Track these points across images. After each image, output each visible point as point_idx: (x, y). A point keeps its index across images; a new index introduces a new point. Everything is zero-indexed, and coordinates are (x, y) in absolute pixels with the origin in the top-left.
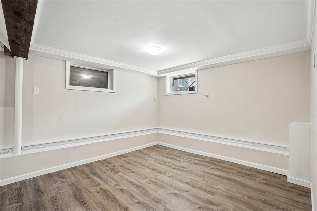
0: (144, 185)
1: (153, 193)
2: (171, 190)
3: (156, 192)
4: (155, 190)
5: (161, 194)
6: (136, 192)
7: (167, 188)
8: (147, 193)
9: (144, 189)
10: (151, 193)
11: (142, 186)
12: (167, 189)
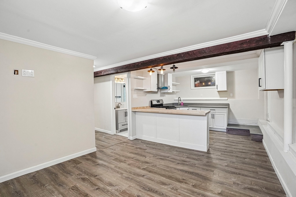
0: (144, 192)
1: (133, 185)
2: (114, 189)
3: (130, 186)
4: (131, 187)
5: (125, 185)
6: (149, 184)
7: (118, 192)
8: (139, 184)
9: (143, 188)
10: (134, 185)
11: (146, 192)
12: (119, 190)
